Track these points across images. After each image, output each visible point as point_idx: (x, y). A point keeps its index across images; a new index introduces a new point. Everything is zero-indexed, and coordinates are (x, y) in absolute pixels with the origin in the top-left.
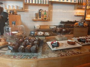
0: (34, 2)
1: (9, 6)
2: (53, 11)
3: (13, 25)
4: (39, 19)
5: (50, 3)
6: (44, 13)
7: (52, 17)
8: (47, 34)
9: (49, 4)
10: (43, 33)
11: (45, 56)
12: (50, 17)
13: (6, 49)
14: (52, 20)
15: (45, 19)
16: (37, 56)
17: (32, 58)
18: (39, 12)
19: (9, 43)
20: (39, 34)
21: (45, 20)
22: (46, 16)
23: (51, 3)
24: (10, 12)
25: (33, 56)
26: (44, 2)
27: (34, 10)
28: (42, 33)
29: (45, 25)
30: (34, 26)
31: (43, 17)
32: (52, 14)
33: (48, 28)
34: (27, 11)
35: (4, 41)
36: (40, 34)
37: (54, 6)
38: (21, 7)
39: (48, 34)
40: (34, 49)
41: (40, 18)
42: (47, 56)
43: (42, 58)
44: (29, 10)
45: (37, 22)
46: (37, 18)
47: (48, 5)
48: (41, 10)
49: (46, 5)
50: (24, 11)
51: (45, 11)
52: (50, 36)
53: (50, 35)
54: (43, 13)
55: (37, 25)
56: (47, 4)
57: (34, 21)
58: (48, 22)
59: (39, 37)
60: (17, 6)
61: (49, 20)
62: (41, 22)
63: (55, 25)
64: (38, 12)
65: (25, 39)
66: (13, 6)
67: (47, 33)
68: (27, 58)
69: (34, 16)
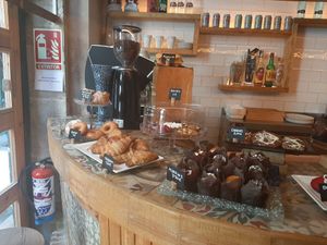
0: (232, 25)
1: (151, 37)
2: (305, 56)
3: (173, 100)
4: (244, 83)
5: (296, 26)
6: (267, 62)
7: (296, 80)
8: (294, 143)
9: (290, 30)
10: (276, 138)
11: (297, 228)
12: (288, 79)
13: (153, 176)
14: (295, 92)
15: (269, 84)
16: (268, 220)
17: (248, 223)
18: (249, 57)
19: (161, 158)
20: (261, 140)
21: (266, 89)
22: (274, 76)
23: (299, 26)
24: (163, 59)
25: (251, 217)
26: (270, 24)
27: (230, 52)
28: (274, 138)
29: (265, 107)
30: (223, 109)
31: (261, 78)
32: (299, 66)
33: (278, 119)
34: (205, 56)
35: (144, 148)
36: (266, 140)
37: (311, 38)
38: (187, 41)
39: (299, 145)
40: (256, 194)
41: (250, 80)
42: (305, 229)
43: (287, 233)
44: (212, 50)
45: (234, 96)
46: (236, 79)
47: (285, 35)
48: (256, 50)
49: (277, 34)
50: (195, 53)
51: (272, 55)
52: (305, 152)
53: (306, 148)
54: (262, 63)
55: (236, 106)
56: (282, 28)
57: (225, 90)
58: (277, 98)
59: (264, 153)
60: (175, 38)
61: (286, 90)
62: (250, 97)
63: (307, 111)
64: (245, 59)
65: (215, 153)
66: (162, 38)
67: (294, 141)
68: (231, 219)
69: (227, 73)
